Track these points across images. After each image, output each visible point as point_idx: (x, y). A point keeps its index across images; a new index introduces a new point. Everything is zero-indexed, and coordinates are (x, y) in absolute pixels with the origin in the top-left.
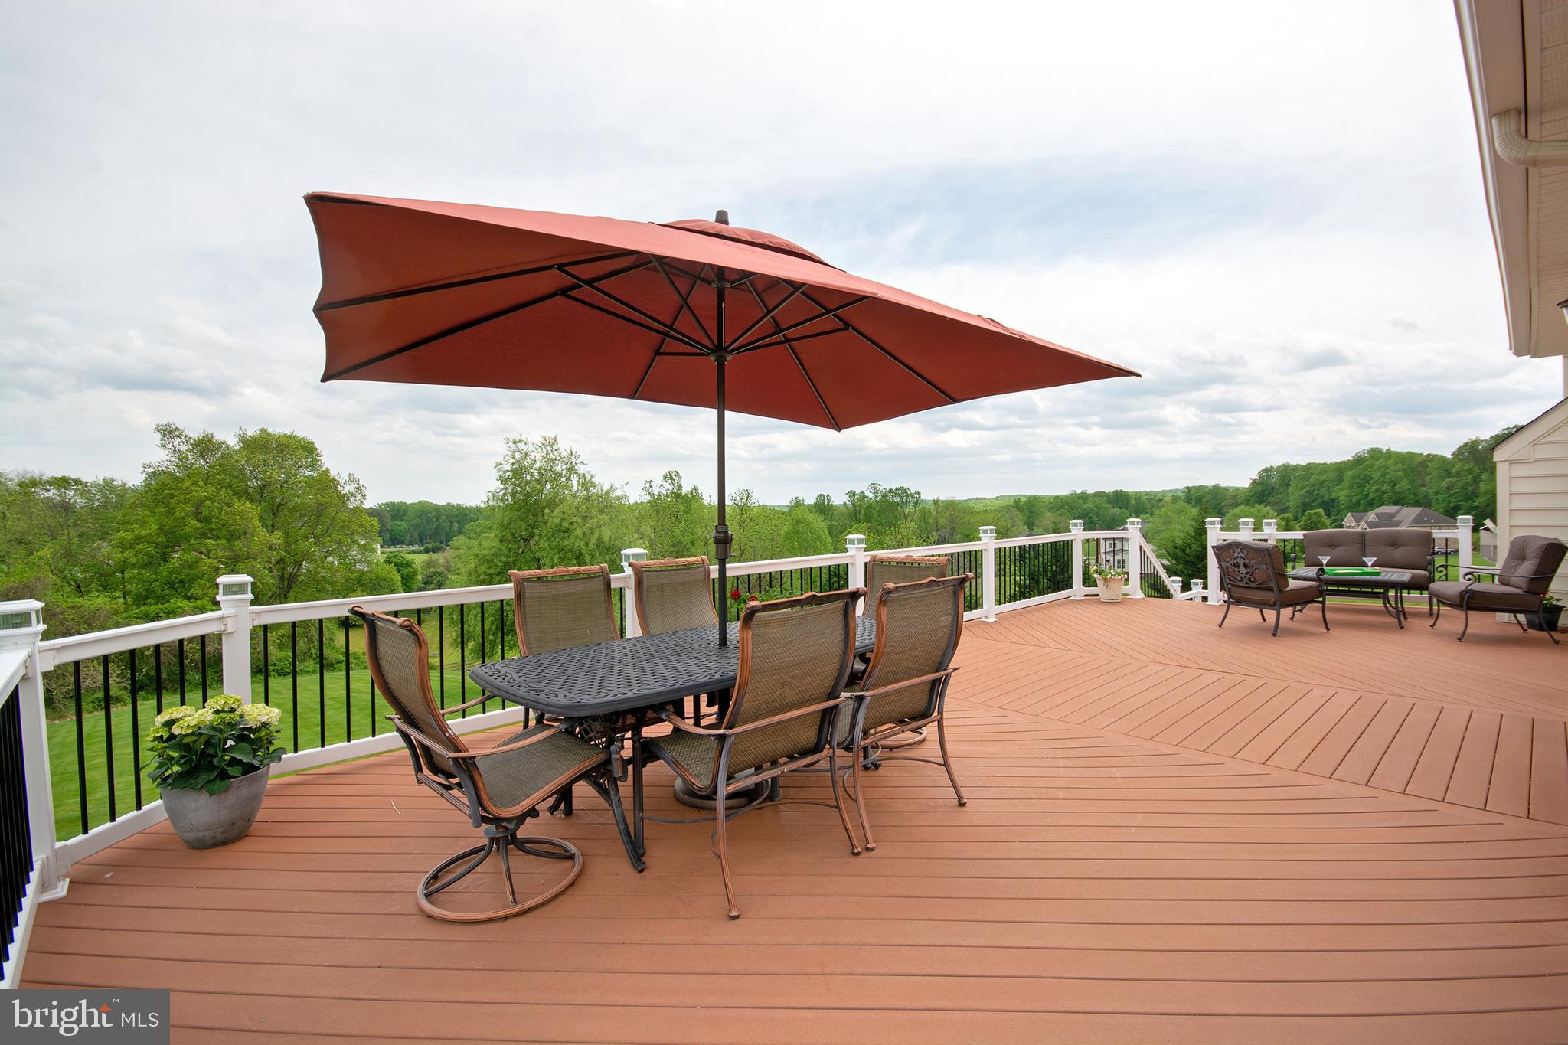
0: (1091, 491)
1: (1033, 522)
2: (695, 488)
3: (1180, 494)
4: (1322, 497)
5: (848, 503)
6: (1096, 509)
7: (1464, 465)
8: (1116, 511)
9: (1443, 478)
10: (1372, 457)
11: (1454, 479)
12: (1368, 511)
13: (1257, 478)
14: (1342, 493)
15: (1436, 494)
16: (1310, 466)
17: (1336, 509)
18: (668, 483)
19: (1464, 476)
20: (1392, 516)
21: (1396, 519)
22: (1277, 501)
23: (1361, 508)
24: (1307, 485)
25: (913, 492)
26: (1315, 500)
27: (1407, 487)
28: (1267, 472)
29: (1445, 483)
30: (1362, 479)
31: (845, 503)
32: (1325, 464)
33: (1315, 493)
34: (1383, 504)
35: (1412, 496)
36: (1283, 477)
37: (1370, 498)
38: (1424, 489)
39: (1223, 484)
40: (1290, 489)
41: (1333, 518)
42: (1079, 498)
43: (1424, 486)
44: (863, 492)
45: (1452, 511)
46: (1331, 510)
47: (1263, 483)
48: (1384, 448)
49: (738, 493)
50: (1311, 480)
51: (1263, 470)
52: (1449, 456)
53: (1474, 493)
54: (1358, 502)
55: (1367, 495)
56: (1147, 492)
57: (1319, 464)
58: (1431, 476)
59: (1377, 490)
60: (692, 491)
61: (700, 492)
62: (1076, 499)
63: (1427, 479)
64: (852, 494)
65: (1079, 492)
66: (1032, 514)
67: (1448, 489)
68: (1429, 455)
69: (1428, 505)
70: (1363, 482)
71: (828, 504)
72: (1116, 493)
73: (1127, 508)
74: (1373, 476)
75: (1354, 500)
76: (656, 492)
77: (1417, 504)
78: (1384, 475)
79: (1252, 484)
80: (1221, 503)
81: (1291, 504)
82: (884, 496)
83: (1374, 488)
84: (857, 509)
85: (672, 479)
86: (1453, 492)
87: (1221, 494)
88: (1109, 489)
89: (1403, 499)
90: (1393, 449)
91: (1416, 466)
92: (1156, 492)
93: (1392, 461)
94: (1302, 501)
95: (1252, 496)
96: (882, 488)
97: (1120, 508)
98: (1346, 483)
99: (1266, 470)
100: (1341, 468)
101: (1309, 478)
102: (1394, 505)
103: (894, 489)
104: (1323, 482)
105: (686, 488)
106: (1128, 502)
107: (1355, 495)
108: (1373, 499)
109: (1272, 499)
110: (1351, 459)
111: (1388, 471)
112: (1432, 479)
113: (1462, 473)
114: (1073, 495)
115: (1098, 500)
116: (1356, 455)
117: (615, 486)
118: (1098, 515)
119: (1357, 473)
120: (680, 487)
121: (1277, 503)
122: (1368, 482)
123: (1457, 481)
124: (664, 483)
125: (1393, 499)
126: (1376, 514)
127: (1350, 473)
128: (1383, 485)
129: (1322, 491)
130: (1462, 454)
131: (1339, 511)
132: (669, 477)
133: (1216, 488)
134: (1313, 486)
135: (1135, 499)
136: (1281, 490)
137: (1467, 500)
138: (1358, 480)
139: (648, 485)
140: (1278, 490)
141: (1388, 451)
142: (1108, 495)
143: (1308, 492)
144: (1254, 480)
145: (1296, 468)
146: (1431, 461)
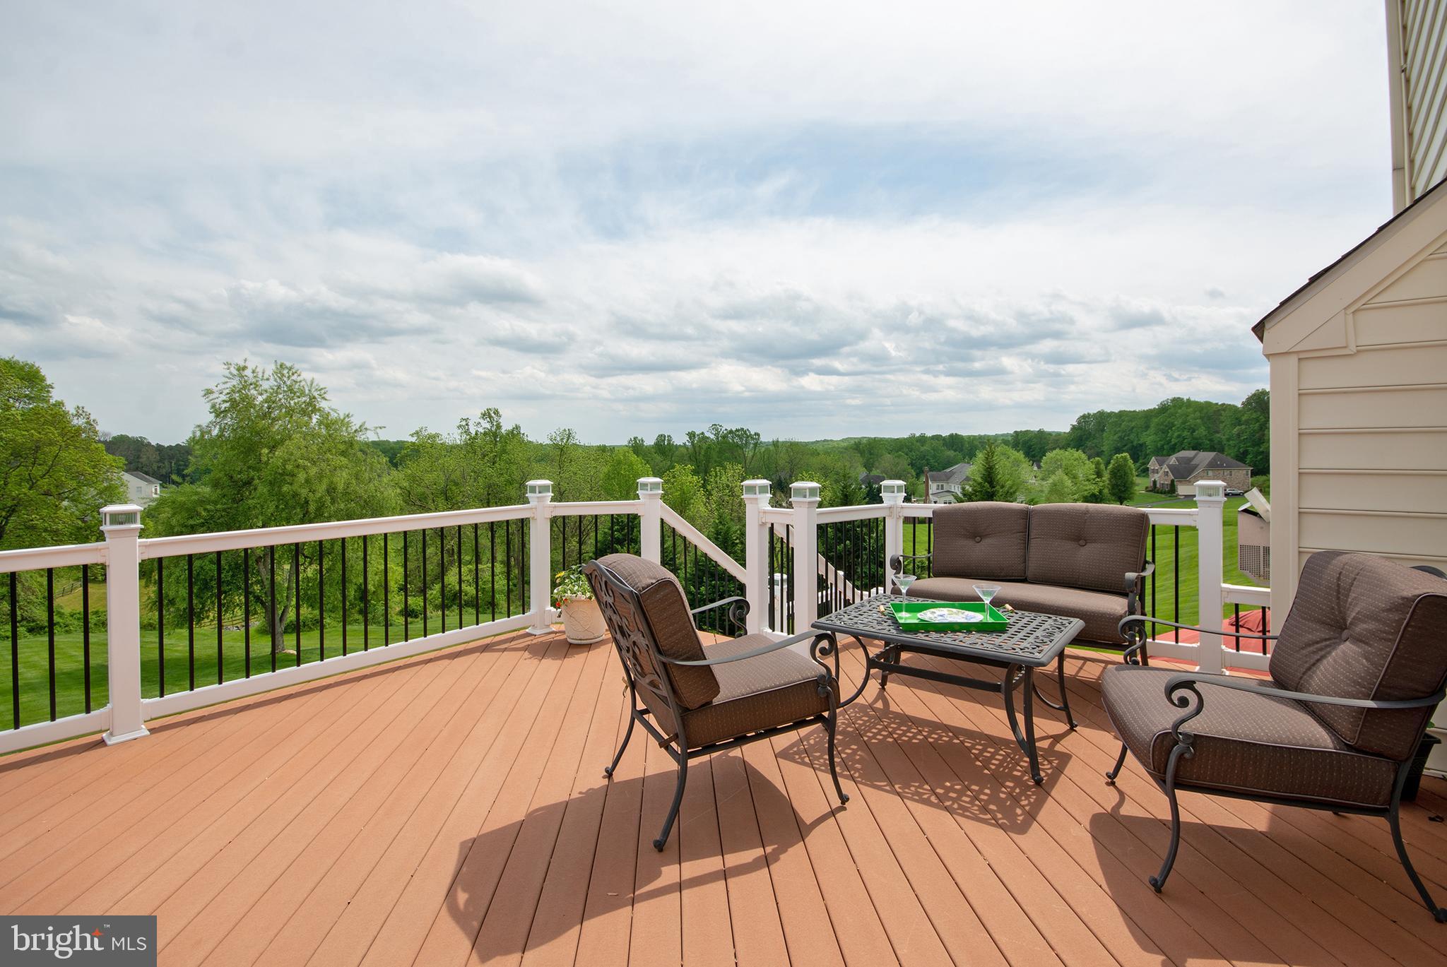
0: (929, 434)
1: (872, 464)
2: (517, 427)
3: (1010, 438)
4: (1132, 442)
5: (687, 443)
6: (932, 451)
7: (1251, 414)
8: (951, 453)
9: (1234, 425)
10: (1174, 406)
11: (1243, 427)
12: (1170, 456)
13: (1076, 423)
14: (1149, 439)
15: (1228, 440)
16: (1122, 413)
17: (1144, 453)
18: (486, 421)
19: (1251, 424)
20: (1191, 459)
21: (1193, 463)
22: (1093, 445)
23: (1165, 452)
24: (1119, 431)
25: (753, 433)
26: (1125, 445)
27: (1204, 433)
28: (1085, 418)
29: (1235, 430)
30: (1166, 426)
31: (685, 444)
32: (1134, 411)
33: (1126, 438)
34: (1183, 449)
35: (1208, 442)
36: (1099, 423)
37: (1173, 443)
38: (1218, 435)
39: (1047, 429)
40: (1105, 434)
41: (1141, 461)
42: (917, 441)
43: (1218, 432)
44: (703, 433)
45: (1242, 456)
46: (1140, 454)
47: (1081, 429)
48: (1185, 398)
49: (558, 433)
50: (1122, 426)
51: (1081, 417)
52: (1239, 405)
53: (1260, 439)
54: (1163, 446)
55: (1170, 441)
56: (981, 436)
57: (1130, 412)
58: (1224, 424)
59: (1179, 436)
60: (513, 430)
61: (522, 432)
62: (915, 442)
63: (1222, 426)
64: (691, 435)
65: (917, 435)
66: (872, 456)
67: (1239, 435)
68: (1223, 404)
69: (1221, 450)
70: (1167, 428)
71: (669, 444)
72: (951, 436)
73: (961, 450)
74: (1176, 423)
75: (1159, 445)
76: (473, 431)
77: (1212, 449)
78: (1184, 423)
79: (1072, 429)
80: (1044, 447)
81: (1105, 448)
82: (724, 437)
83: (1176, 434)
84: (697, 449)
85: (490, 417)
86: (1242, 438)
87: (1045, 439)
88: (945, 433)
89: (1200, 445)
90: (1192, 399)
91: (1211, 414)
92: (989, 436)
93: (1191, 409)
94: (1115, 445)
95: (1071, 441)
96: (723, 429)
97: (955, 451)
98: (1152, 430)
99: (1084, 417)
100: (1148, 415)
101: (1121, 424)
102: (1193, 449)
103: (734, 429)
104: (1133, 428)
105: (506, 427)
106: (962, 446)
107: (1160, 441)
108: (1175, 444)
109: (1089, 444)
110: (1157, 407)
111: (1189, 418)
112: (1225, 426)
113: (1250, 422)
114: (912, 438)
115: (935, 443)
116: (1161, 404)
117: (366, 426)
118: (934, 457)
119: (1161, 420)
120: (499, 427)
121: (1093, 447)
122: (1171, 428)
123: (1246, 428)
124: (482, 421)
125: (1192, 445)
126: (1177, 458)
127: (1156, 420)
128: (1183, 431)
129: (1132, 437)
130: (1251, 404)
131: (1146, 455)
132: (487, 415)
133: (1041, 432)
134: (1124, 432)
135: (969, 443)
136: (1097, 435)
137: (1254, 446)
138: (1162, 427)
139: (464, 423)
140: (1094, 435)
141: (1188, 400)
142: (944, 439)
143: (1120, 437)
144: (1073, 426)
145: (1111, 414)
146: (1224, 410)
